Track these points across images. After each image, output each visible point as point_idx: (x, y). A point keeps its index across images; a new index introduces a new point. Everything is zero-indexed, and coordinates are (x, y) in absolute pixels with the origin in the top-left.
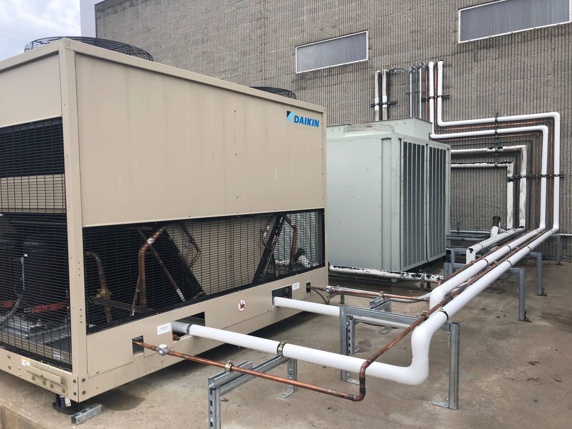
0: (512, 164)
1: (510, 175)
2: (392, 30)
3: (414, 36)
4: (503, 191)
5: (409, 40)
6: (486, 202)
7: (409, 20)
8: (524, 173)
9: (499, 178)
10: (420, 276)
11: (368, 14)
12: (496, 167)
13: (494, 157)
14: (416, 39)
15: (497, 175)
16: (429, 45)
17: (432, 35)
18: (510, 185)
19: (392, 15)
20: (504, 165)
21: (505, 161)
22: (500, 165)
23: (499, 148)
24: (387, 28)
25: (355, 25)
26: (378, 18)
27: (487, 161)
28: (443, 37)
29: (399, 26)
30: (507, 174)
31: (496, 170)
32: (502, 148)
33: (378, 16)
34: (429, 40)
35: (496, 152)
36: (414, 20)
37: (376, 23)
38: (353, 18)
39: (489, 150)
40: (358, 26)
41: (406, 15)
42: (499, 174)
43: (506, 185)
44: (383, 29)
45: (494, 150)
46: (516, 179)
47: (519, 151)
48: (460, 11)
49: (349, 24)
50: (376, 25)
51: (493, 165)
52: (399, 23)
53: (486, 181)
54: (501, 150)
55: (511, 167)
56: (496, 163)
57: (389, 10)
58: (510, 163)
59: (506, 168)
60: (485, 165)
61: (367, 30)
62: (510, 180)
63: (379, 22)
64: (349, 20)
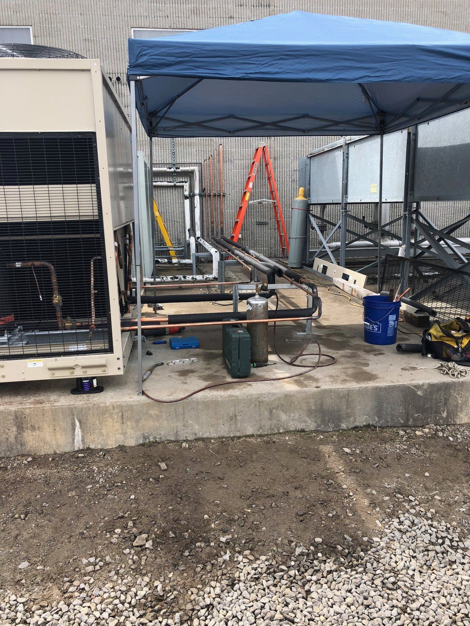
0: (188, 184)
1: (187, 193)
2: (62, 33)
3: (87, 45)
4: (181, 207)
5: (82, 49)
6: (168, 217)
7: (81, 26)
8: (197, 191)
9: (177, 195)
10: (177, 278)
11: (31, 7)
12: (175, 186)
13: (173, 176)
14: (90, 49)
15: (175, 192)
16: (105, 58)
17: (107, 48)
18: (187, 202)
19: (60, 15)
20: (181, 184)
21: (181, 180)
22: (178, 184)
23: (177, 168)
24: (56, 29)
25: (15, 16)
26: (43, 14)
27: (166, 180)
28: (118, 53)
29: (70, 30)
30: (183, 192)
31: (174, 189)
32: (179, 168)
33: (43, 12)
34: (104, 53)
35: (175, 172)
36: (86, 27)
37: (41, 20)
38: (11, 7)
39: (168, 170)
40: (18, 18)
41: (77, 20)
42: (177, 192)
43: (184, 203)
44: (50, 29)
45: (172, 170)
46: (191, 197)
47: (192, 172)
48: (133, 29)
49: (7, 14)
50: (41, 23)
51: (173, 184)
52: (69, 27)
53: (167, 198)
54: (178, 170)
55: (186, 186)
56: (175, 182)
57: (57, 8)
58: (186, 182)
59: (183, 187)
60: (165, 184)
61: (31, 26)
62: (186, 198)
63: (45, 20)
64: (6, 9)
